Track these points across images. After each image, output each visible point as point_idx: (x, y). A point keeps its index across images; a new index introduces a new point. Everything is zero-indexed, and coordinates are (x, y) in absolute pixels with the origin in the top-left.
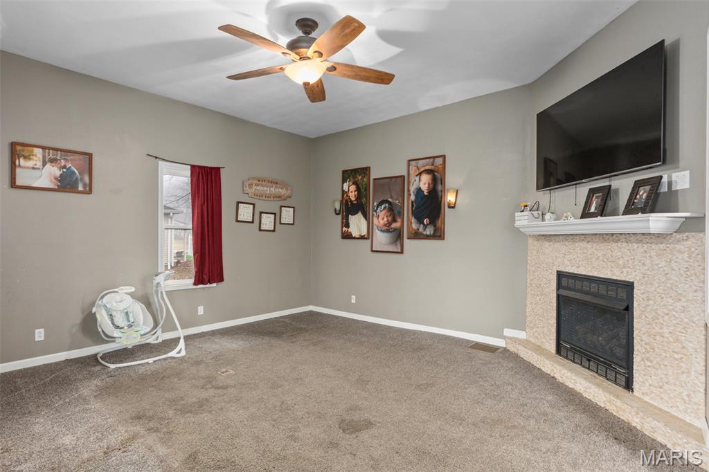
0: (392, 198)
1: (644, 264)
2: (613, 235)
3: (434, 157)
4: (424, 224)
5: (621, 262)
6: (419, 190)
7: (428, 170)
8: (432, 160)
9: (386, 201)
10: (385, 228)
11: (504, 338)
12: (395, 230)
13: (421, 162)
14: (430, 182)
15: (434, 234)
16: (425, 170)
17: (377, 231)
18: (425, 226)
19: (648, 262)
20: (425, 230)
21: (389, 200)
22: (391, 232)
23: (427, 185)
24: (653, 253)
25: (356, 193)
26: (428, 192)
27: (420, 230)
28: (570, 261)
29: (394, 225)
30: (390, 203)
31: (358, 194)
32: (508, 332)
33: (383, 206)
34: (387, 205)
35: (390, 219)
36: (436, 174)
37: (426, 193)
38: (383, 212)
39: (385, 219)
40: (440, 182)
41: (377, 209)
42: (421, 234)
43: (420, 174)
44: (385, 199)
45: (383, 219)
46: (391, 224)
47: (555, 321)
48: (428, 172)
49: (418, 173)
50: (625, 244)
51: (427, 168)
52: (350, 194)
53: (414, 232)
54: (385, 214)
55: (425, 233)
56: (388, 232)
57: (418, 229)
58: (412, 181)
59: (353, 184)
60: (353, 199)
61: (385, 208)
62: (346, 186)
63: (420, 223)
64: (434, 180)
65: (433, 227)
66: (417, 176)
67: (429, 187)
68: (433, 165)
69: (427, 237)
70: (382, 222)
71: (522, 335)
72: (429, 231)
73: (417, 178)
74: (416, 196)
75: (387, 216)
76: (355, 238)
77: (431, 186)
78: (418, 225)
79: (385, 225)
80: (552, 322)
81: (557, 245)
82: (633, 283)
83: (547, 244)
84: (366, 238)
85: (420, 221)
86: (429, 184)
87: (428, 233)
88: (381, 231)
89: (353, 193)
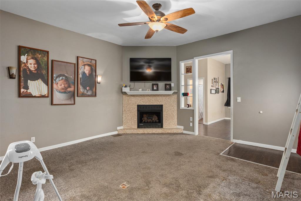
0: (67, 74)
1: (165, 101)
2: (157, 95)
3: (92, 59)
4: (87, 90)
5: (159, 101)
6: (84, 73)
7: (89, 64)
8: (90, 60)
9: (64, 75)
10: (63, 91)
11: (117, 130)
12: (70, 92)
13: (85, 60)
14: (90, 70)
15: (92, 94)
16: (87, 64)
17: (56, 92)
18: (87, 91)
19: (166, 100)
20: (87, 92)
21: (65, 75)
22: (67, 93)
23: (88, 71)
24: (167, 98)
25: (36, 66)
26: (89, 75)
27: (85, 93)
28: (143, 102)
29: (69, 89)
30: (66, 77)
31: (38, 67)
32: (118, 128)
33: (61, 78)
34: (64, 77)
35: (66, 86)
36: (92, 67)
37: (87, 75)
38: (61, 82)
39: (63, 86)
40: (94, 71)
41: (56, 79)
42: (85, 94)
43: (84, 65)
44: (62, 74)
45: (61, 85)
46: (67, 89)
47: (137, 119)
48: (89, 65)
49: (83, 64)
50: (160, 97)
51: (88, 63)
52: (29, 66)
53: (81, 93)
54: (62, 83)
55: (87, 94)
56: (65, 93)
57: (84, 92)
58: (80, 68)
59: (33, 58)
60: (32, 69)
61: (62, 79)
62: (23, 58)
63: (85, 89)
64: (92, 69)
65: (91, 91)
66: (83, 65)
67: (89, 72)
68: (91, 62)
69: (89, 96)
70: (60, 87)
71: (122, 128)
72: (89, 93)
73: (83, 67)
74: (82, 75)
75: (64, 84)
76: (35, 97)
77: (90, 72)
78: (83, 90)
79: (63, 89)
80: (136, 120)
81: (137, 98)
82: (163, 105)
83: (133, 98)
84: (46, 97)
85: (85, 88)
86: (89, 71)
87: (89, 94)
88: (60, 92)
89: (33, 65)
